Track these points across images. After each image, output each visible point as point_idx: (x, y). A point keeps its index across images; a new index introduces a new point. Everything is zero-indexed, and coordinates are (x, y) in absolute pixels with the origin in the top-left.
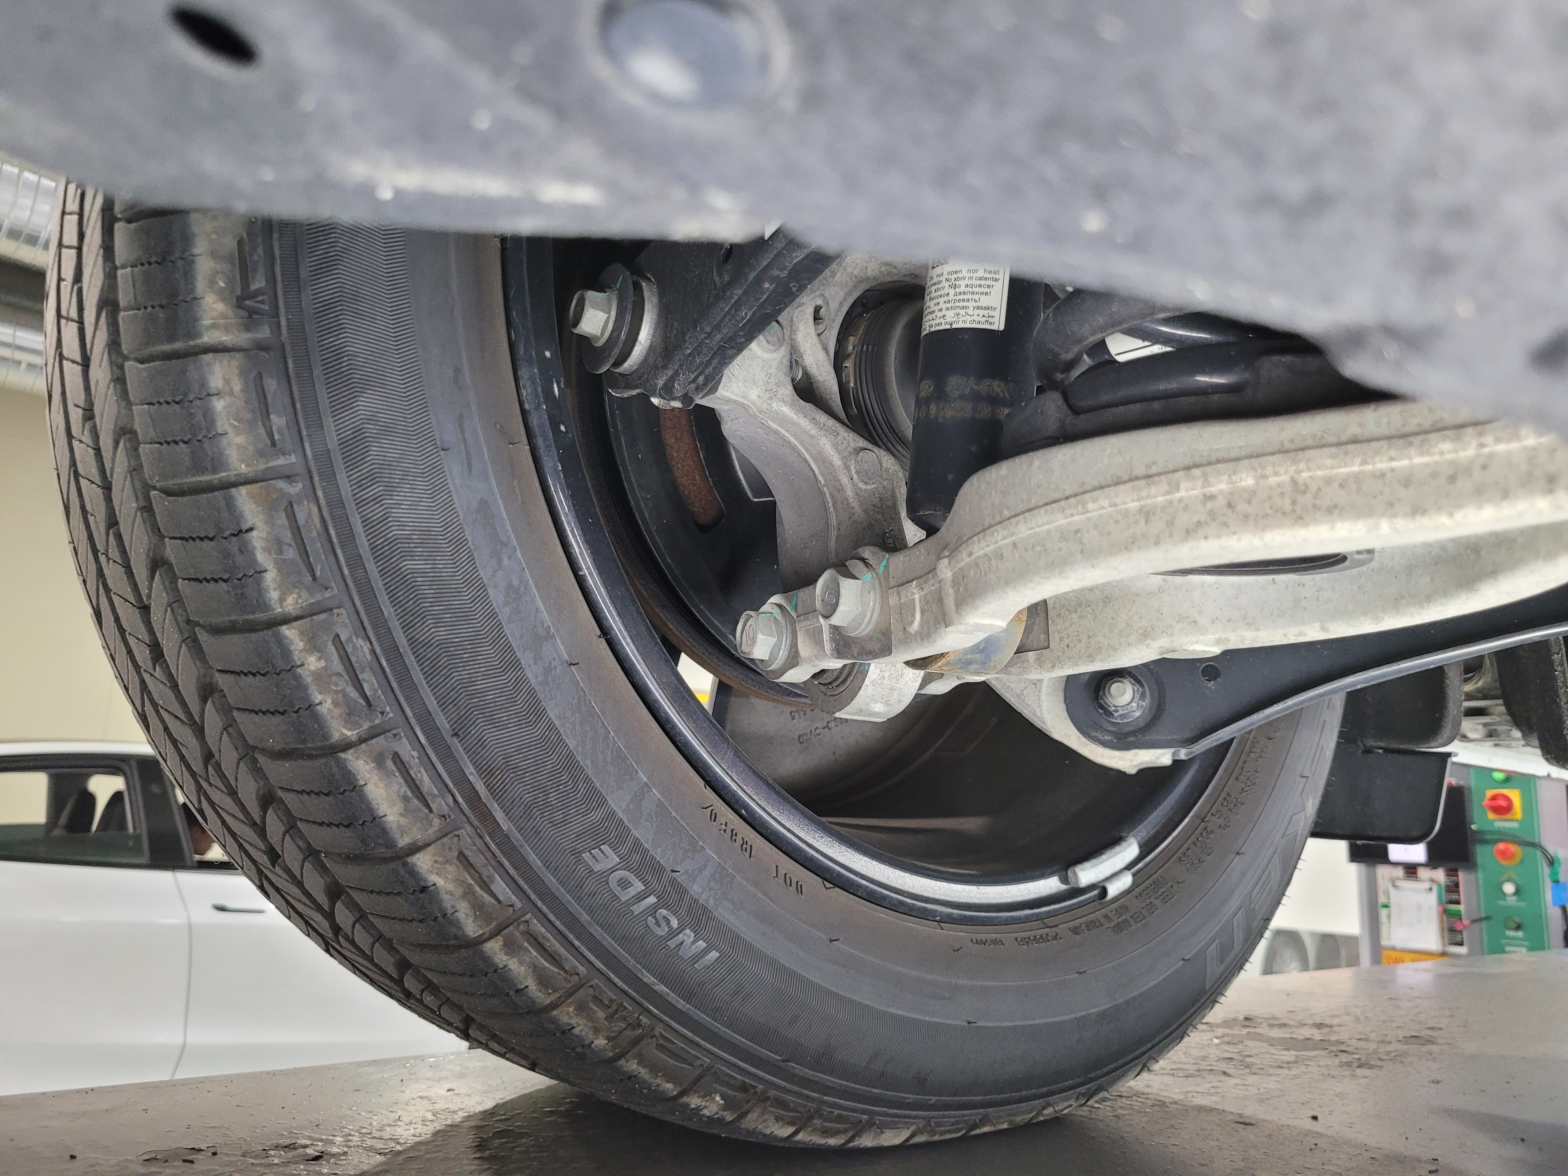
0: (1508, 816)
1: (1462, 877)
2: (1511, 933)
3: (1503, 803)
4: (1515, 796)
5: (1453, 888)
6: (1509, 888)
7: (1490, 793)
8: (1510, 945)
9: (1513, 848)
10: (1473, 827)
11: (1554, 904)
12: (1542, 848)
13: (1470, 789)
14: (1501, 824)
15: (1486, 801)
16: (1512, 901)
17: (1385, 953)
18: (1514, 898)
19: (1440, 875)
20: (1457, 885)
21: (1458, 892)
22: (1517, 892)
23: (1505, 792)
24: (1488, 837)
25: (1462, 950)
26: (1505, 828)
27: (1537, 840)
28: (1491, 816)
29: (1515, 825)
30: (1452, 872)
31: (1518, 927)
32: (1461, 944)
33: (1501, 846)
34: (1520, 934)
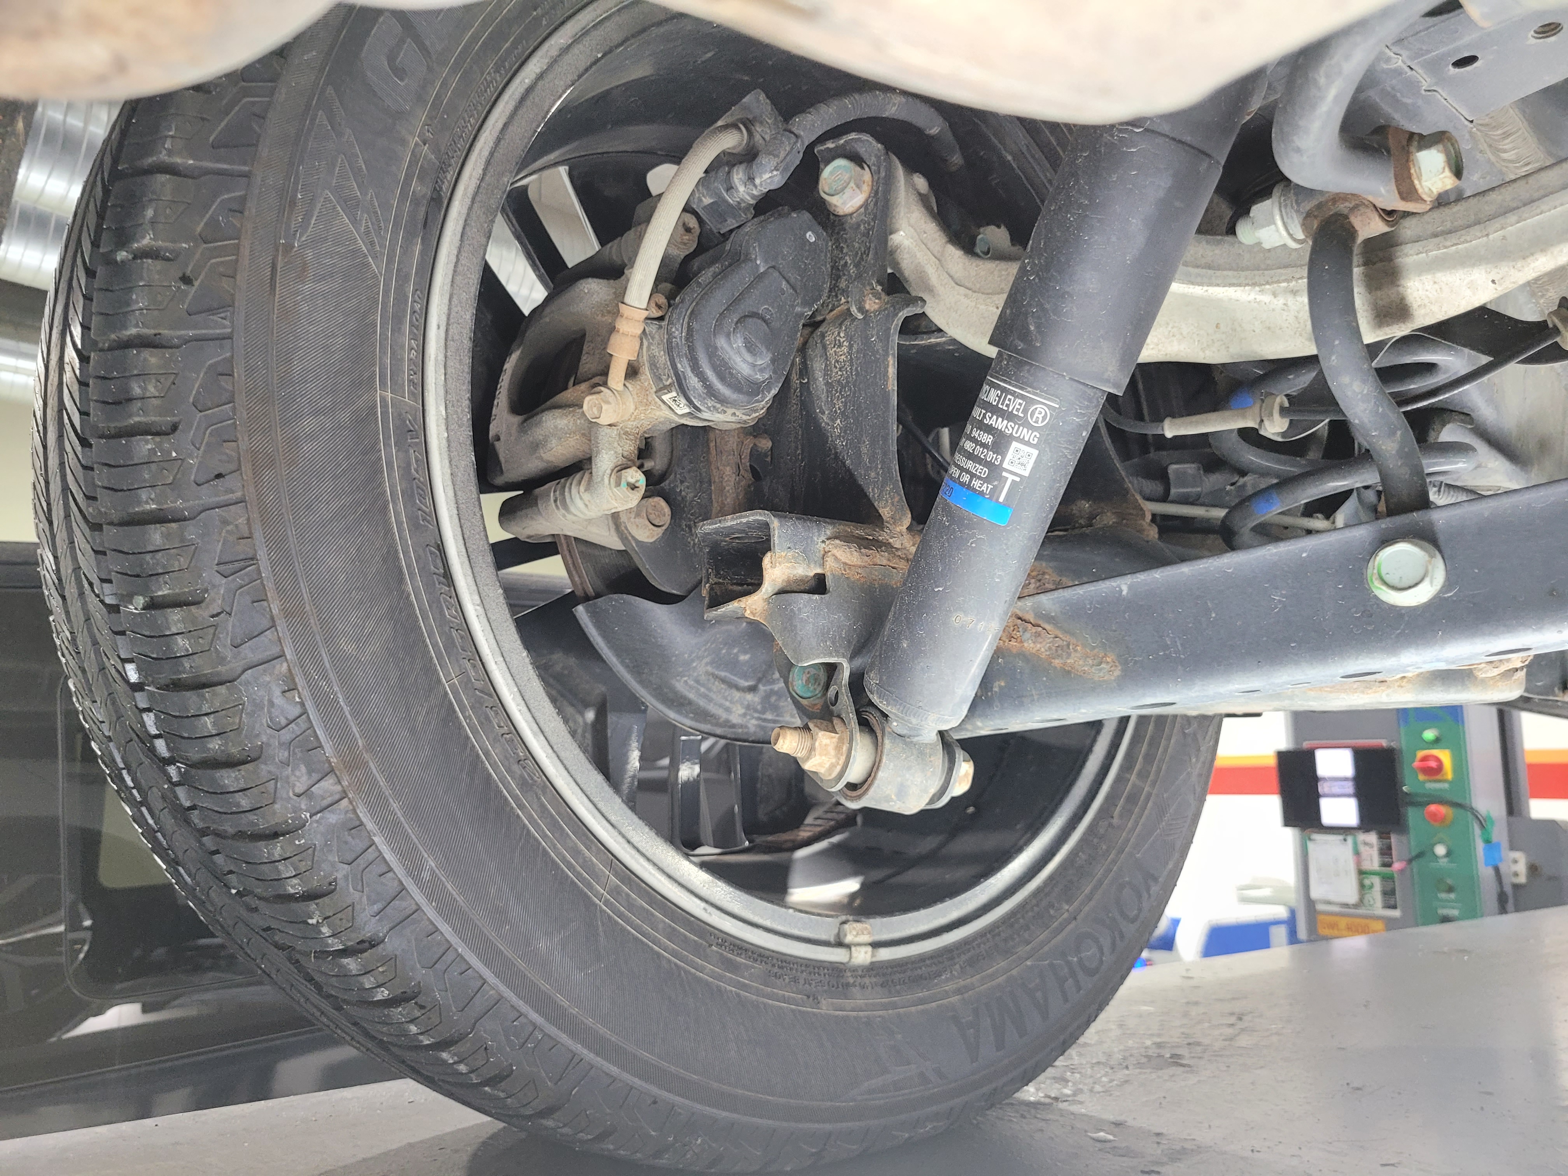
0: (1439, 777)
1: (1394, 839)
2: (1443, 895)
3: (1433, 764)
4: (1445, 756)
5: (1386, 852)
6: (1440, 850)
7: (1421, 754)
8: (1444, 907)
9: (1443, 810)
10: (1404, 788)
11: (1487, 865)
12: (1472, 808)
13: (1401, 751)
14: (1431, 786)
15: (1416, 764)
16: (1444, 862)
17: (1320, 918)
18: (1446, 860)
19: (1372, 838)
20: (1390, 848)
21: (1391, 854)
22: (1449, 854)
23: (1435, 752)
24: (1419, 799)
25: (1396, 913)
26: (1436, 790)
27: (1468, 802)
28: (1421, 777)
29: (1446, 786)
30: (1383, 835)
31: (1450, 890)
32: (1394, 907)
33: (1433, 808)
34: (1452, 896)
